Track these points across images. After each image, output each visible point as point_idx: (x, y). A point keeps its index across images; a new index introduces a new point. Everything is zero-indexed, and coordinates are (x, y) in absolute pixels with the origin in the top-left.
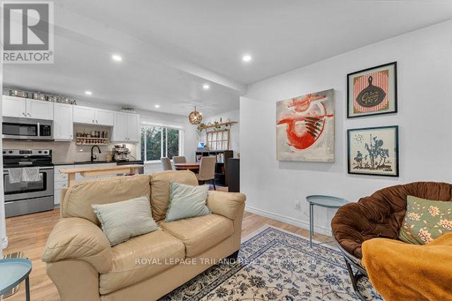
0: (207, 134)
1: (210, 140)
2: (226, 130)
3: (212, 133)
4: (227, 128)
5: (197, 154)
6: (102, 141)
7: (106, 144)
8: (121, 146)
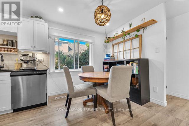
0: (113, 46)
1: (116, 50)
2: (137, 36)
3: (118, 44)
4: (138, 34)
5: (105, 63)
6: (12, 50)
7: (16, 53)
8: (29, 55)
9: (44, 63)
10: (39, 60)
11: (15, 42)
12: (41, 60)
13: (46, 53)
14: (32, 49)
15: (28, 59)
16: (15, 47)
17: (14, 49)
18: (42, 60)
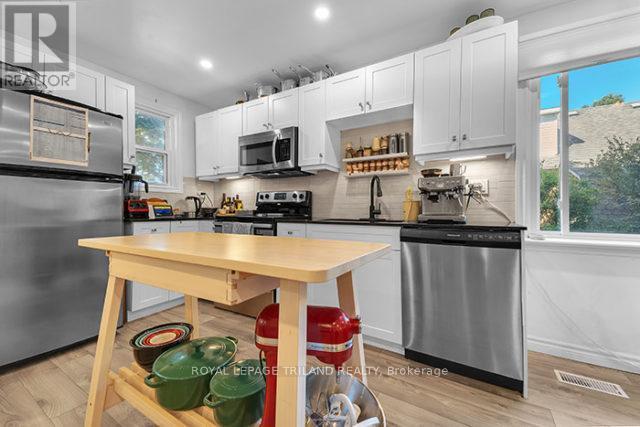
6: (397, 163)
7: (406, 170)
8: (443, 172)
9: (492, 202)
10: (472, 188)
11: (404, 138)
12: (480, 188)
13: (501, 158)
14: (454, 146)
15: (441, 186)
16: (405, 154)
17: (402, 159)
18: (485, 188)
